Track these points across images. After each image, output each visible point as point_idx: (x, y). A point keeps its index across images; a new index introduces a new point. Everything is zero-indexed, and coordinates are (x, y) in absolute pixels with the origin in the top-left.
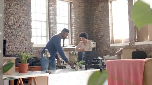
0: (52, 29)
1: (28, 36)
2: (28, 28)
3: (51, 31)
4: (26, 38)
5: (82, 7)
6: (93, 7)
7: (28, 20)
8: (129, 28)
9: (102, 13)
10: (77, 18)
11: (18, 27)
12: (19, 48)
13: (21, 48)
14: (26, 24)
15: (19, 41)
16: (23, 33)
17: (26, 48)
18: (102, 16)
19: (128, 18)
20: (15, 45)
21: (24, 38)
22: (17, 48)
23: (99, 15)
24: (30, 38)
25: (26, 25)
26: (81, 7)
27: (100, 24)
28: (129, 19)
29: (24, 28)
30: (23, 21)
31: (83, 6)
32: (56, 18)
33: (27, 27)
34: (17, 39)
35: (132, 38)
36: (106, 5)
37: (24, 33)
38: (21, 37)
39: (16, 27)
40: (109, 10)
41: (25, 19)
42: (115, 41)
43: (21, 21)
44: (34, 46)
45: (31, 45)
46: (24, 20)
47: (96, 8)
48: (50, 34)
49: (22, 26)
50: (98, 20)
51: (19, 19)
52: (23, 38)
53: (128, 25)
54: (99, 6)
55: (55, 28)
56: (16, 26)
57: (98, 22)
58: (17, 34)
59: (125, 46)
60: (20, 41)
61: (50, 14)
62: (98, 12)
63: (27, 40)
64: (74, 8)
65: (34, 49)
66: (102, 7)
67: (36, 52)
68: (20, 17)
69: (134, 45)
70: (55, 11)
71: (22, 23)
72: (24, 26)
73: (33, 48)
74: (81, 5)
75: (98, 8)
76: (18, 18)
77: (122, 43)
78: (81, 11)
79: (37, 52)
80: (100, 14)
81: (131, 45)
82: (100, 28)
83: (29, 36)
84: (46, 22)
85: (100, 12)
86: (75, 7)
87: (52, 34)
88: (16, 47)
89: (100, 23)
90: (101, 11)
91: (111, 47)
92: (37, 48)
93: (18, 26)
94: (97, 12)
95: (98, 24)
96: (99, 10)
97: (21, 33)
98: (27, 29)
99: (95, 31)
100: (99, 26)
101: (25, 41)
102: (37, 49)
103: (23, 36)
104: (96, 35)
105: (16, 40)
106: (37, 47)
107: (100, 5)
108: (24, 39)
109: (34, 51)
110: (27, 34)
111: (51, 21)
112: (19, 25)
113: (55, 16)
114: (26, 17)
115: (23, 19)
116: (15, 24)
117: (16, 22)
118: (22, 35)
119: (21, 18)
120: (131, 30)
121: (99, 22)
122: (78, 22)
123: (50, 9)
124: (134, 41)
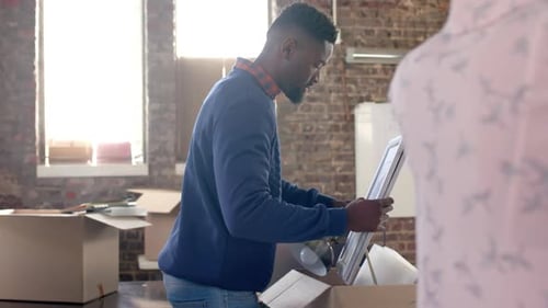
35: (165, 143)
59: (127, 178)
77: (94, 163)
81: (155, 173)
91: (42, 179)
120: (156, 106)
124: (173, 159)
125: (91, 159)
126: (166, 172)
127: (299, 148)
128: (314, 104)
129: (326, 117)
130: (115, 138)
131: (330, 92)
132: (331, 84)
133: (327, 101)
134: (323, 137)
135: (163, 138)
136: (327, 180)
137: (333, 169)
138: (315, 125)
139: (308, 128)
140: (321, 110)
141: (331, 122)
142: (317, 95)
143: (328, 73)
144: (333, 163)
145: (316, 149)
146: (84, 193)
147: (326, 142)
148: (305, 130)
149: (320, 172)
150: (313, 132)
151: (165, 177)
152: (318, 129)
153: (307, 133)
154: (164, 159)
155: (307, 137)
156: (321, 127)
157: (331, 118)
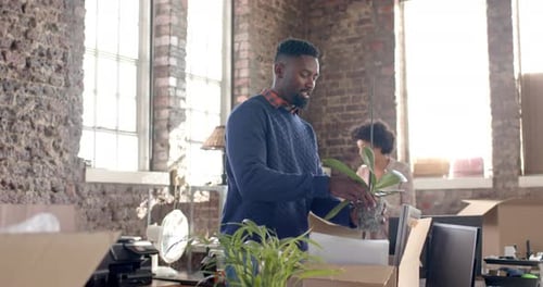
0: (169, 96)
1: (66, 124)
2: (67, 85)
3: (163, 108)
4: (58, 134)
5: (277, 15)
6: (319, 17)
7: (67, 44)
8: (492, 114)
9: (359, 45)
10: (260, 59)
11: (22, 76)
12: (21, 187)
13: (32, 186)
14: (60, 62)
15: (21, 149)
16: (45, 105)
17: (54, 190)
18: (361, 58)
19: (487, 73)
20: (5, 170)
21: (48, 133)
22: (12, 187)
23: (346, 55)
24: (76, 134)
25: (59, 69)
26: (274, 11)
27: (350, 91)
28: (492, 78)
29: (50, 81)
30: (46, 47)
31: (280, 9)
32: (184, 50)
33: (62, 78)
34: (15, 139)
35: (508, 156)
36: (380, 11)
37: (49, 108)
38: (33, 128)
39: (10, 71)
40: (393, 37)
41: (57, 35)
42: (416, 166)
43: (36, 45)
44: (91, 176)
45: (78, 173)
46: (49, 39)
47: (331, 25)
48: (154, 121)
49: (43, 70)
50: (340, 77)
51: (26, 34)
52: (41, 135)
53: (488, 101)
54: (347, 16)
55: (179, 93)
56: (11, 67)
57: (340, 82)
58: (12, 112)
59: (473, 190)
60: (28, 149)
61: (158, 27)
62: (340, 42)
63: (61, 145)
64: (248, 15)
66: (361, 22)
67: (99, 210)
68: (33, 22)
70: (182, 13)
71: (41, 55)
72: (49, 73)
73: (86, 189)
74: (274, 6)
75: (344, 23)
76: (24, 29)
77: (451, 176)
78: (271, 30)
79: (103, 209)
80: (350, 48)
81: (500, 185)
82: (349, 108)
83: (72, 125)
84: (139, 63)
85: (351, 41)
86: (253, 10)
87: (165, 124)
88: (8, 181)
89: (351, 87)
90: (356, 36)
92: (103, 189)
93: (23, 66)
94: (334, 39)
95: (341, 92)
96: (345, 32)
97: (32, 106)
98: (61, 88)
99: (326, 120)
100: (344, 100)
101: (52, 152)
102: (104, 193)
103: (41, 122)
104: (330, 138)
105: (7, 141)
106: (103, 184)
107: (351, 11)
108: (45, 140)
109: (89, 201)
110: (63, 115)
111: (163, 60)
112: (28, 65)
113: (180, 38)
114: (62, 27)
115: (48, 33)
116: (9, 54)
117: (14, 46)
118: (38, 116)
119: (39, 26)
120: (500, 123)
121: (345, 83)
122: (264, 78)
123: (159, 5)
124: (516, 172)
125: (447, 174)
126: (510, 184)
130: (469, 155)
135: (507, 152)
146: (436, 203)
151: (509, 189)
154: (508, 173)
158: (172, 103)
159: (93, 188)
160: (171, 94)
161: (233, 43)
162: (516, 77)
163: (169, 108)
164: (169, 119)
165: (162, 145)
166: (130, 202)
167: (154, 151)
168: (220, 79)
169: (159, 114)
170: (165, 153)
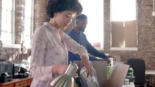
3: (19, 25)
28: (104, 22)
44: (3, 46)
45: (0, 45)
48: (16, 29)
61: (18, 1)
65: (3, 51)
67: (5, 56)
69: (110, 51)
78: (44, 3)
84: (12, 12)
87: (20, 30)
102: (6, 51)
106: (6, 48)
111: (19, 12)
113: (24, 5)
122: (42, 17)
127: (143, 44)
128: (148, 32)
129: (151, 35)
131: (152, 29)
132: (152, 27)
133: (151, 31)
134: (150, 41)
136: (151, 52)
137: (153, 49)
138: (147, 37)
139: (146, 38)
140: (149, 34)
141: (153, 37)
142: (149, 30)
143: (152, 24)
144: (153, 48)
145: (148, 44)
147: (151, 42)
148: (145, 39)
149: (149, 50)
150: (147, 40)
151: (108, 51)
152: (149, 39)
153: (146, 40)
155: (146, 41)
156: (150, 38)
157: (152, 36)
158: (22, 24)
159: (4, 49)
160: (22, 22)
161: (34, 6)
162: (111, 21)
163: (21, 26)
164: (21, 29)
165: (19, 36)
166: (12, 53)
167: (16, 38)
168: (30, 17)
169: (18, 27)
170: (20, 39)
